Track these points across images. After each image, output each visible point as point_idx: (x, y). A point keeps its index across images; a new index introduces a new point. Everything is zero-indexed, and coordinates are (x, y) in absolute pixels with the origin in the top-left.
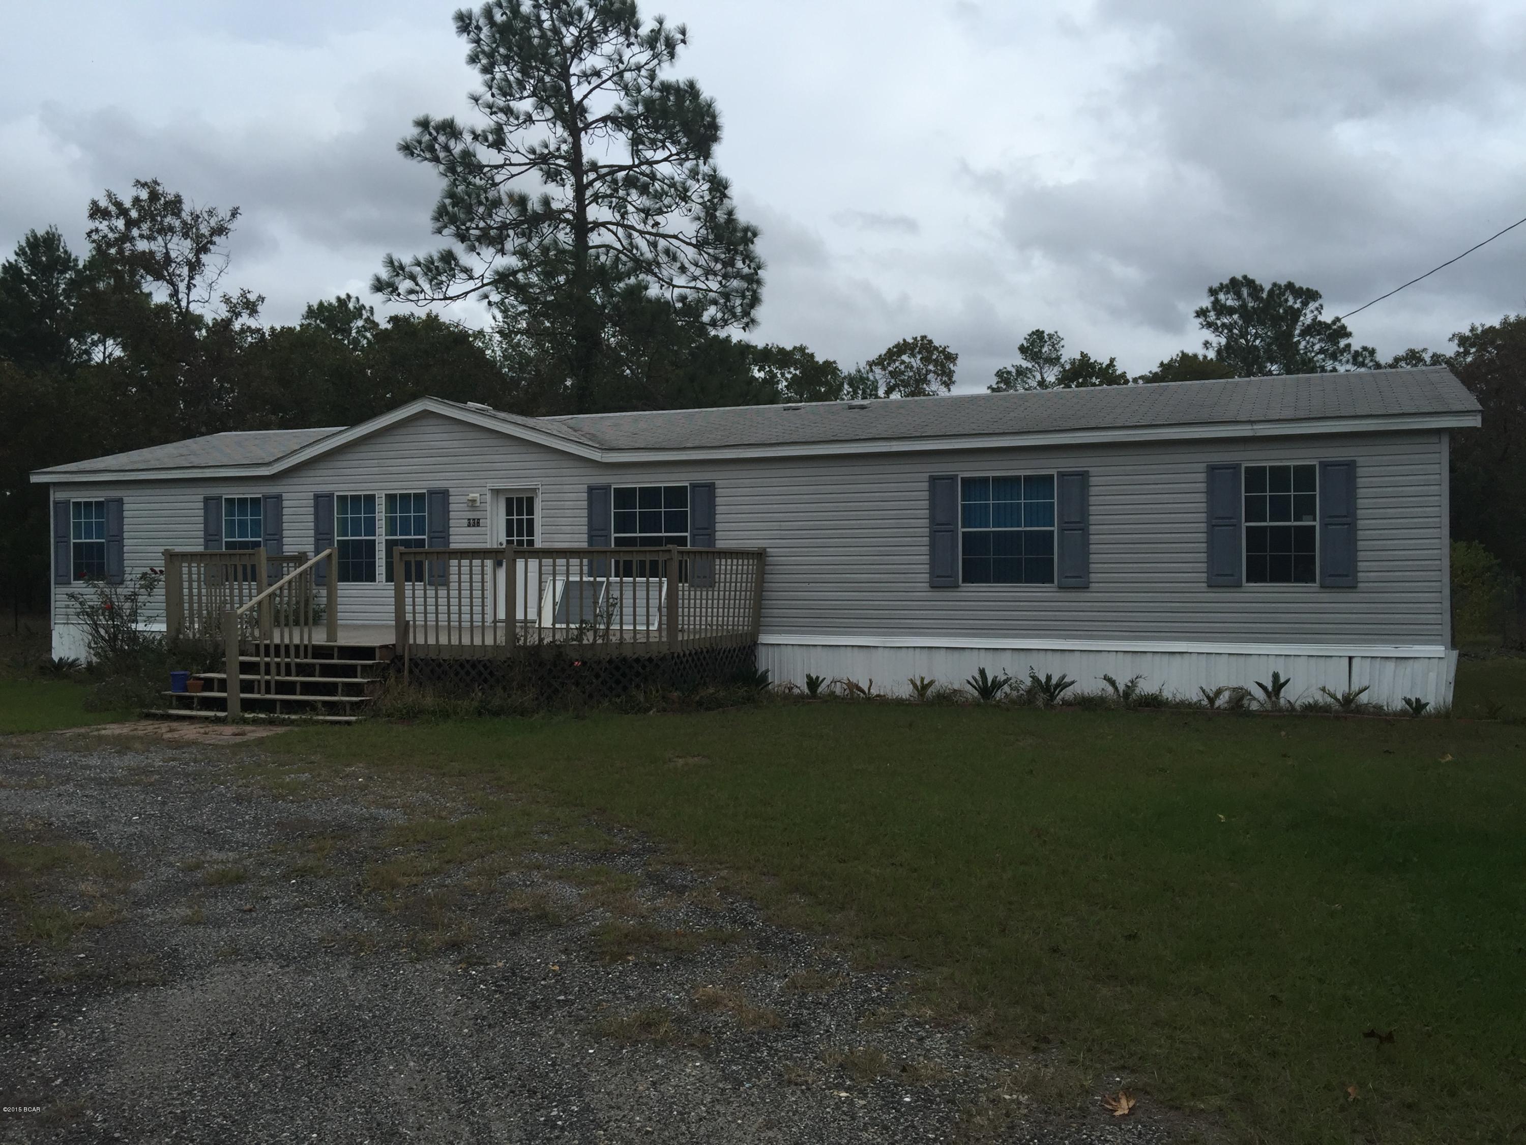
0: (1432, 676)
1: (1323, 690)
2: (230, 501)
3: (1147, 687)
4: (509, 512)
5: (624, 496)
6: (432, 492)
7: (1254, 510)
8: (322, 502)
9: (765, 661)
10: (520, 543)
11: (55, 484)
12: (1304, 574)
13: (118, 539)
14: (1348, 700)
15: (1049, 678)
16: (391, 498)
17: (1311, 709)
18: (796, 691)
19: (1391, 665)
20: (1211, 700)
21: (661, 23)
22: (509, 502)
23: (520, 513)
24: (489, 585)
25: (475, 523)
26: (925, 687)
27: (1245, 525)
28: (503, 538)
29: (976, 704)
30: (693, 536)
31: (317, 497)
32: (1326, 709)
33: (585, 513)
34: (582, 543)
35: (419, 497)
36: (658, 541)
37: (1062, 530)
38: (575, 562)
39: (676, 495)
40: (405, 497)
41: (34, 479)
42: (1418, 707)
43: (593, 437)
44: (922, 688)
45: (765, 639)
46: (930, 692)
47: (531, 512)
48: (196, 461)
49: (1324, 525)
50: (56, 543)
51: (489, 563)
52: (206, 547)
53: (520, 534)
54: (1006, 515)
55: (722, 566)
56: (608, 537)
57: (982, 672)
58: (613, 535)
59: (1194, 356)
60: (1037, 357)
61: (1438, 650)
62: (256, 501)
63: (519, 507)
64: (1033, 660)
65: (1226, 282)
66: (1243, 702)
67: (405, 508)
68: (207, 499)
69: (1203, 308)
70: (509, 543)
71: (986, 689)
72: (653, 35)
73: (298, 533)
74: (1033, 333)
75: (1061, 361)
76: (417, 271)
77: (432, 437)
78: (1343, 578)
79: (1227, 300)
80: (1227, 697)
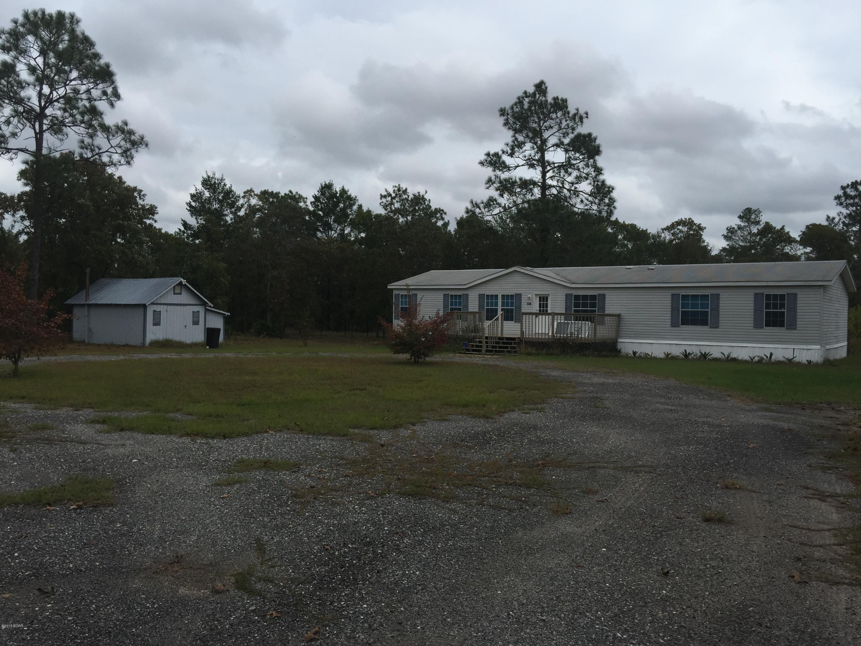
0: (817, 354)
1: (784, 357)
2: (452, 296)
3: (733, 355)
4: (540, 301)
5: (577, 297)
6: (516, 295)
7: (768, 306)
8: (481, 296)
9: (619, 346)
10: (543, 310)
11: (395, 289)
12: (782, 325)
13: (415, 306)
14: (790, 360)
15: (705, 353)
16: (503, 296)
17: (779, 363)
18: (629, 355)
19: (805, 351)
20: (752, 360)
21: (578, 111)
22: (540, 298)
23: (543, 301)
24: (534, 323)
25: (530, 304)
26: (668, 354)
27: (765, 310)
28: (538, 309)
29: (683, 359)
30: (598, 309)
31: (480, 295)
32: (783, 362)
33: (564, 302)
34: (564, 312)
35: (512, 296)
36: (587, 311)
37: (711, 311)
38: (563, 316)
39: (593, 297)
40: (508, 296)
41: (389, 287)
42: (809, 362)
43: (565, 278)
44: (667, 355)
45: (620, 340)
46: (670, 356)
47: (547, 301)
48: (437, 283)
49: (787, 311)
50: (395, 307)
51: (534, 316)
53: (543, 308)
54: (694, 306)
55: (607, 318)
56: (571, 309)
57: (685, 351)
58: (573, 309)
59: (834, 218)
60: (748, 220)
61: (818, 347)
62: (460, 296)
63: (543, 300)
64: (701, 348)
65: (850, 183)
66: (761, 360)
67: (508, 299)
68: (444, 295)
69: (838, 195)
70: (540, 310)
71: (686, 355)
72: (575, 115)
73: (473, 306)
74: (746, 209)
75: (761, 223)
76: (482, 206)
77: (517, 278)
78: (793, 326)
79: (851, 192)
80: (757, 359)
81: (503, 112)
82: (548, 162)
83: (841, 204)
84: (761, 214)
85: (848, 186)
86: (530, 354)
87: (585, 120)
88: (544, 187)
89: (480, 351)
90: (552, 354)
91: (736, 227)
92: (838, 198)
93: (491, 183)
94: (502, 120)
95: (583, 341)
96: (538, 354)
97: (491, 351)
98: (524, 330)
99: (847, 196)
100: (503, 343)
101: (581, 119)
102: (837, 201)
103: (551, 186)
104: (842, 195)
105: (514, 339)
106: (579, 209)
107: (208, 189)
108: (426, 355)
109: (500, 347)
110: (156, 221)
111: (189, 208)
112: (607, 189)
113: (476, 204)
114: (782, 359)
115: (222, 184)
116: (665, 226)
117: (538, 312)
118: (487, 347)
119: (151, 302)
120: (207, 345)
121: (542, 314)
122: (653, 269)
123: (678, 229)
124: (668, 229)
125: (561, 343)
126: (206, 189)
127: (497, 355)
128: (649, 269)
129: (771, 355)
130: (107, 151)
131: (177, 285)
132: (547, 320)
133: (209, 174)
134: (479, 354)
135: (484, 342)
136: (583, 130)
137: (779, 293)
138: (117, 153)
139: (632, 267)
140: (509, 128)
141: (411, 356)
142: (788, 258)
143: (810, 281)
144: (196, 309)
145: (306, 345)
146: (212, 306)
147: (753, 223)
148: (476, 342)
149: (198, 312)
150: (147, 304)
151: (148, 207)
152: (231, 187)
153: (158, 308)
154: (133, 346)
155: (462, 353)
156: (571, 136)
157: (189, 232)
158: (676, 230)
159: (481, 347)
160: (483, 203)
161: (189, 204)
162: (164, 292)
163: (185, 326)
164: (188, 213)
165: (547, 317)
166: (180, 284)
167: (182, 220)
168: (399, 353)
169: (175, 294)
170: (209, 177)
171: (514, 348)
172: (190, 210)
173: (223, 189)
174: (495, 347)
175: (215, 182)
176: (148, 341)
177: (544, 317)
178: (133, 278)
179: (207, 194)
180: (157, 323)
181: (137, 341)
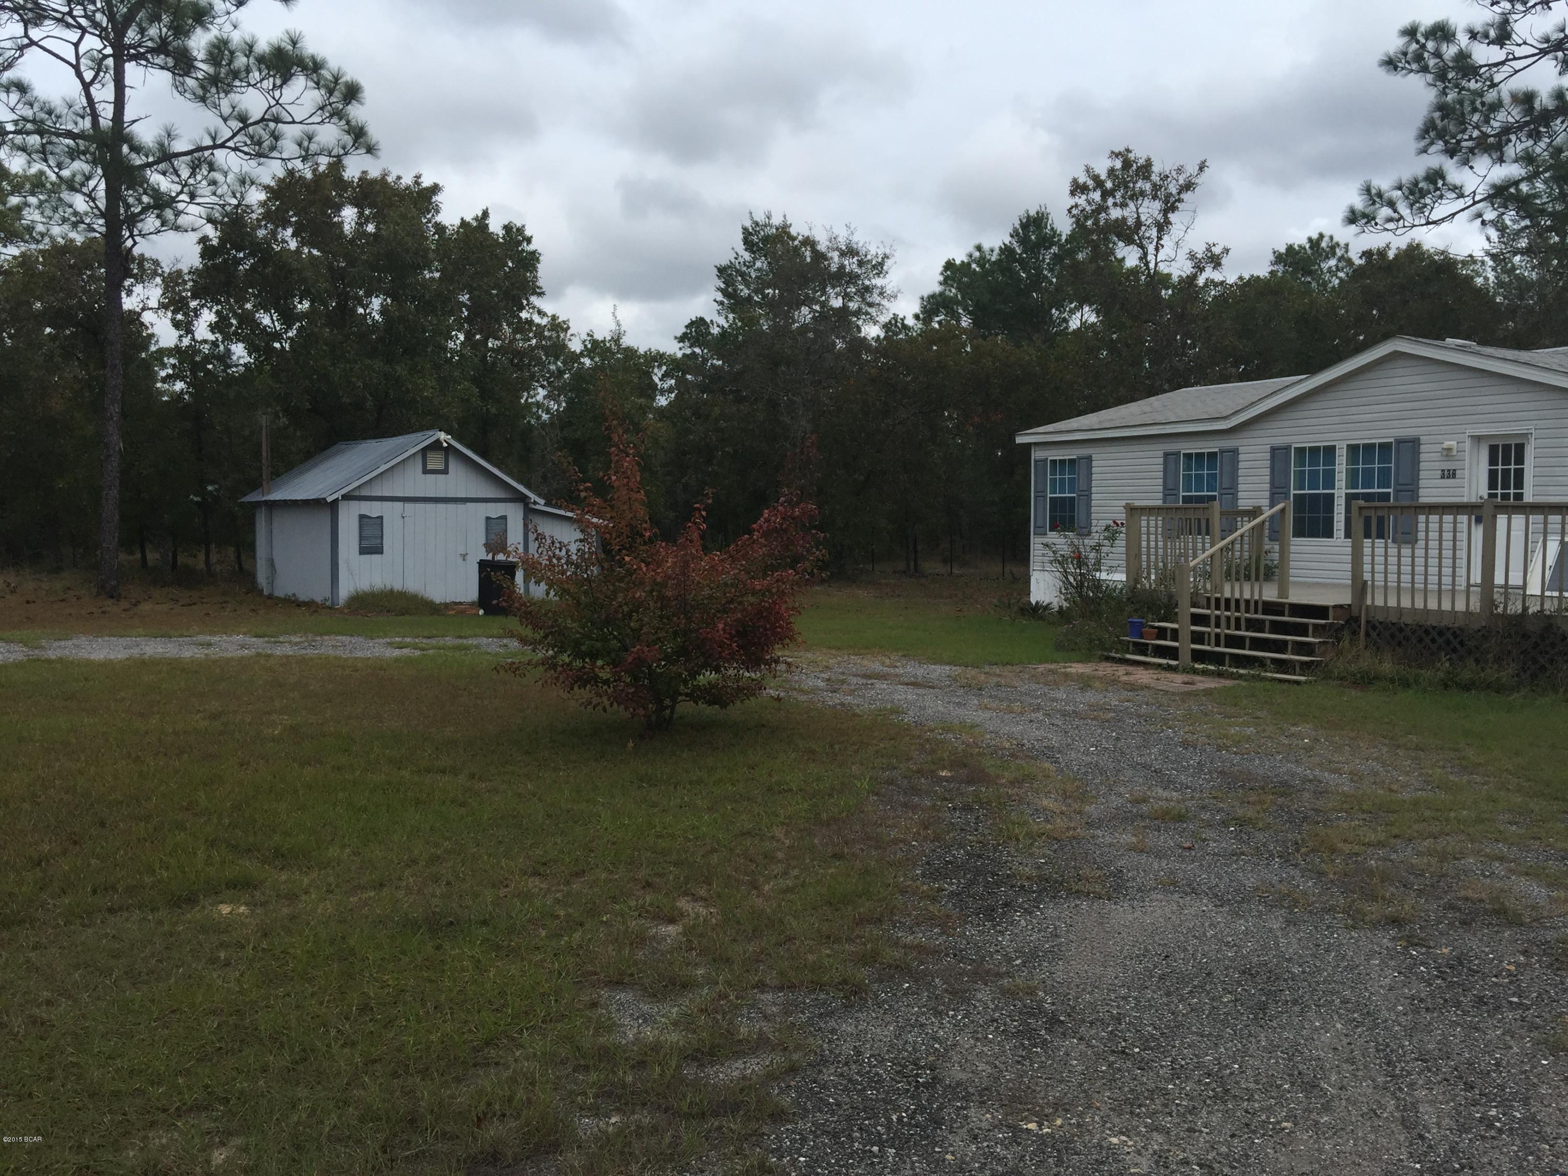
2: (1188, 456)
4: (1493, 461)
6: (1400, 442)
8: (1278, 454)
10: (1505, 497)
11: (1035, 444)
13: (1087, 495)
16: (1353, 450)
22: (1493, 450)
23: (1506, 462)
25: (1451, 474)
28: (1484, 491)
31: (1274, 450)
35: (1385, 448)
40: (1369, 448)
41: (1020, 440)
47: (1520, 460)
48: (1160, 418)
50: (1036, 497)
51: (1463, 519)
52: (1164, 502)
53: (1506, 486)
62: (1212, 455)
63: (1506, 456)
67: (1369, 460)
68: (1166, 455)
70: (1495, 496)
73: (1254, 487)
77: (1404, 380)
86: (1365, 681)
89: (1172, 653)
90: (1467, 687)
96: (1406, 684)
97: (1218, 659)
98: (1367, 576)
100: (1277, 627)
105: (1319, 611)
117: (1484, 500)
118: (1205, 639)
119: (344, 491)
120: (482, 608)
125: (1525, 636)
131: (429, 448)
144: (495, 510)
146: (541, 500)
149: (503, 518)
150: (329, 500)
153: (373, 509)
163: (464, 556)
165: (1522, 521)
166: (438, 446)
169: (426, 471)
170: (756, 224)
171: (1311, 649)
175: (769, 235)
176: (345, 591)
180: (372, 547)
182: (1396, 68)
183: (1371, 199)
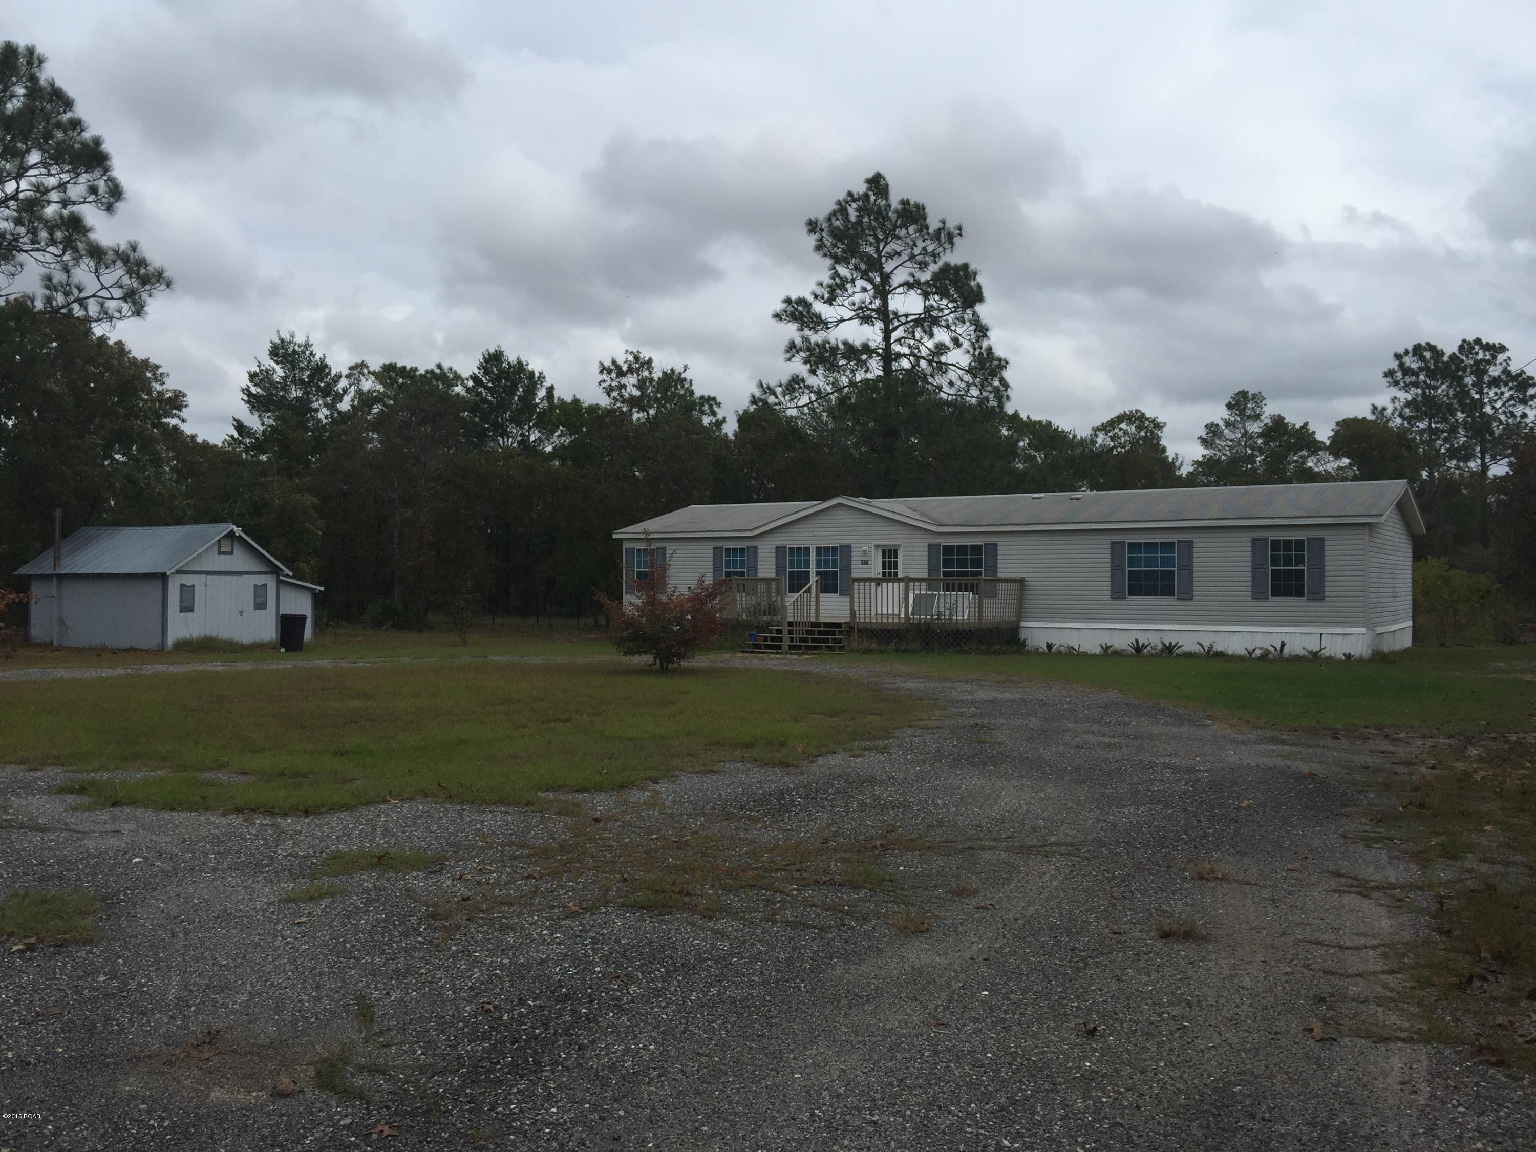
0: (1360, 643)
1: (1304, 649)
2: (728, 550)
3: (1218, 647)
4: (884, 557)
5: (948, 550)
6: (841, 546)
7: (1275, 561)
8: (780, 550)
9: (1023, 635)
10: (890, 573)
11: (625, 538)
12: (1299, 593)
13: (663, 569)
14: (1315, 654)
15: (1171, 643)
16: (819, 549)
17: (1297, 658)
18: (1041, 650)
19: (1341, 637)
20: (1250, 654)
21: (944, 223)
22: (884, 552)
23: (890, 557)
24: (873, 595)
25: (866, 563)
26: (1107, 648)
27: (1270, 568)
28: (881, 571)
29: (1132, 655)
30: (985, 571)
31: (777, 548)
32: (1303, 657)
33: (927, 558)
34: (926, 576)
35: (834, 549)
36: (965, 574)
37: (1179, 570)
38: (923, 584)
39: (976, 549)
40: (827, 549)
41: (614, 536)
42: (1348, 656)
43: (927, 516)
44: (1106, 649)
45: (1023, 624)
46: (1109, 651)
47: (896, 557)
49: (1309, 569)
50: (626, 570)
51: (873, 584)
53: (890, 569)
54: (1150, 562)
55: (1001, 586)
56: (939, 571)
57: (1137, 641)
58: (942, 570)
59: (1384, 409)
60: (1242, 413)
61: (1362, 630)
62: (742, 550)
63: (890, 554)
64: (1163, 635)
65: (1410, 348)
66: (1265, 655)
67: (826, 554)
68: (714, 548)
69: (1389, 370)
70: (884, 574)
71: (1138, 649)
72: (939, 232)
73: (766, 567)
74: (1239, 393)
75: (1262, 418)
76: (779, 390)
77: (843, 517)
78: (1318, 595)
79: (1412, 363)
80: (1258, 653)
81: (812, 226)
82: (895, 313)
83: (1396, 383)
84: (1264, 402)
85: (1407, 352)
86: (866, 652)
87: (956, 240)
88: (888, 357)
89: (779, 647)
90: (904, 652)
91: (1221, 424)
92: (1389, 374)
93: (794, 351)
94: (812, 240)
95: (960, 627)
96: (881, 652)
97: (799, 648)
98: (856, 608)
99: (1406, 371)
100: (820, 633)
101: (950, 238)
102: (1388, 379)
103: (899, 356)
104: (1396, 368)
105: (839, 625)
106: (949, 395)
107: (282, 362)
108: (681, 657)
109: (814, 640)
110: (183, 421)
111: (246, 398)
112: (996, 363)
113: (769, 388)
114: (1301, 652)
115: (308, 353)
116: (1098, 424)
117: (881, 576)
118: (792, 640)
119: (177, 568)
120: (282, 646)
121: (888, 581)
122: (1078, 499)
123: (1121, 429)
124: (1104, 428)
125: (921, 631)
126: (277, 363)
127: (808, 654)
128: (1071, 499)
129: (1283, 645)
130: (94, 296)
131: (225, 537)
132: (896, 590)
133: (283, 336)
134: (778, 653)
135: (785, 632)
136: (954, 258)
137: (1294, 538)
138: (112, 298)
139: (1042, 495)
140: (825, 255)
141: (655, 658)
142: (1310, 477)
143: (1345, 516)
144: (260, 580)
145: (465, 643)
146: (291, 574)
147: (1249, 417)
148: (770, 632)
149: (265, 585)
150: (168, 574)
151: (169, 395)
152: (325, 358)
153: (188, 580)
154: (142, 650)
155: (747, 652)
156: (934, 268)
157: (248, 440)
158: (1116, 430)
159: (781, 640)
160: (781, 386)
161: (246, 391)
162: (201, 550)
163: (241, 613)
164: (246, 407)
165: (896, 585)
166: (231, 535)
167: (235, 420)
168: (632, 653)
169: (220, 553)
170: (282, 340)
171: (840, 641)
172: (248, 402)
173: (309, 362)
174: (806, 640)
175: (294, 350)
176: (171, 640)
177: (890, 584)
178: (143, 526)
179: (279, 372)
180: (187, 607)
181: (149, 641)
182: (781, 319)
183: (764, 390)
